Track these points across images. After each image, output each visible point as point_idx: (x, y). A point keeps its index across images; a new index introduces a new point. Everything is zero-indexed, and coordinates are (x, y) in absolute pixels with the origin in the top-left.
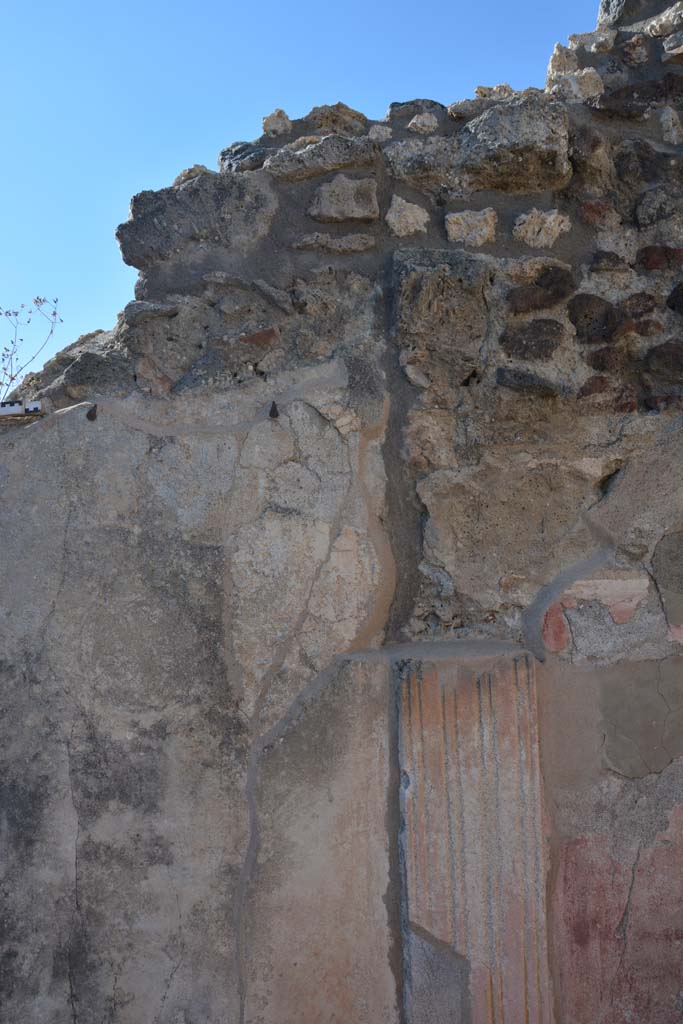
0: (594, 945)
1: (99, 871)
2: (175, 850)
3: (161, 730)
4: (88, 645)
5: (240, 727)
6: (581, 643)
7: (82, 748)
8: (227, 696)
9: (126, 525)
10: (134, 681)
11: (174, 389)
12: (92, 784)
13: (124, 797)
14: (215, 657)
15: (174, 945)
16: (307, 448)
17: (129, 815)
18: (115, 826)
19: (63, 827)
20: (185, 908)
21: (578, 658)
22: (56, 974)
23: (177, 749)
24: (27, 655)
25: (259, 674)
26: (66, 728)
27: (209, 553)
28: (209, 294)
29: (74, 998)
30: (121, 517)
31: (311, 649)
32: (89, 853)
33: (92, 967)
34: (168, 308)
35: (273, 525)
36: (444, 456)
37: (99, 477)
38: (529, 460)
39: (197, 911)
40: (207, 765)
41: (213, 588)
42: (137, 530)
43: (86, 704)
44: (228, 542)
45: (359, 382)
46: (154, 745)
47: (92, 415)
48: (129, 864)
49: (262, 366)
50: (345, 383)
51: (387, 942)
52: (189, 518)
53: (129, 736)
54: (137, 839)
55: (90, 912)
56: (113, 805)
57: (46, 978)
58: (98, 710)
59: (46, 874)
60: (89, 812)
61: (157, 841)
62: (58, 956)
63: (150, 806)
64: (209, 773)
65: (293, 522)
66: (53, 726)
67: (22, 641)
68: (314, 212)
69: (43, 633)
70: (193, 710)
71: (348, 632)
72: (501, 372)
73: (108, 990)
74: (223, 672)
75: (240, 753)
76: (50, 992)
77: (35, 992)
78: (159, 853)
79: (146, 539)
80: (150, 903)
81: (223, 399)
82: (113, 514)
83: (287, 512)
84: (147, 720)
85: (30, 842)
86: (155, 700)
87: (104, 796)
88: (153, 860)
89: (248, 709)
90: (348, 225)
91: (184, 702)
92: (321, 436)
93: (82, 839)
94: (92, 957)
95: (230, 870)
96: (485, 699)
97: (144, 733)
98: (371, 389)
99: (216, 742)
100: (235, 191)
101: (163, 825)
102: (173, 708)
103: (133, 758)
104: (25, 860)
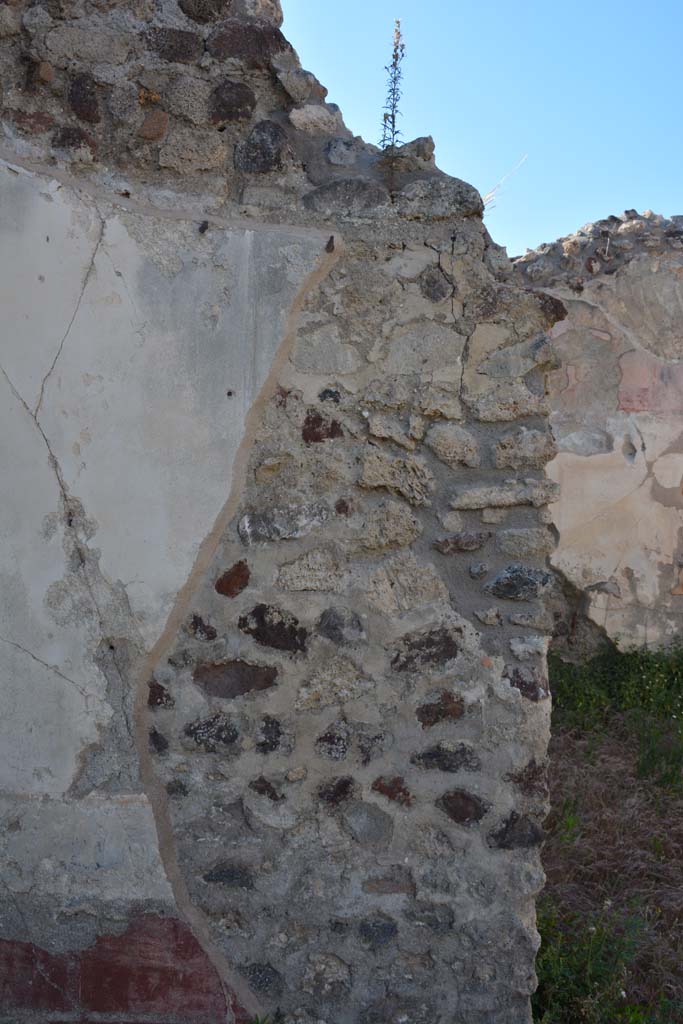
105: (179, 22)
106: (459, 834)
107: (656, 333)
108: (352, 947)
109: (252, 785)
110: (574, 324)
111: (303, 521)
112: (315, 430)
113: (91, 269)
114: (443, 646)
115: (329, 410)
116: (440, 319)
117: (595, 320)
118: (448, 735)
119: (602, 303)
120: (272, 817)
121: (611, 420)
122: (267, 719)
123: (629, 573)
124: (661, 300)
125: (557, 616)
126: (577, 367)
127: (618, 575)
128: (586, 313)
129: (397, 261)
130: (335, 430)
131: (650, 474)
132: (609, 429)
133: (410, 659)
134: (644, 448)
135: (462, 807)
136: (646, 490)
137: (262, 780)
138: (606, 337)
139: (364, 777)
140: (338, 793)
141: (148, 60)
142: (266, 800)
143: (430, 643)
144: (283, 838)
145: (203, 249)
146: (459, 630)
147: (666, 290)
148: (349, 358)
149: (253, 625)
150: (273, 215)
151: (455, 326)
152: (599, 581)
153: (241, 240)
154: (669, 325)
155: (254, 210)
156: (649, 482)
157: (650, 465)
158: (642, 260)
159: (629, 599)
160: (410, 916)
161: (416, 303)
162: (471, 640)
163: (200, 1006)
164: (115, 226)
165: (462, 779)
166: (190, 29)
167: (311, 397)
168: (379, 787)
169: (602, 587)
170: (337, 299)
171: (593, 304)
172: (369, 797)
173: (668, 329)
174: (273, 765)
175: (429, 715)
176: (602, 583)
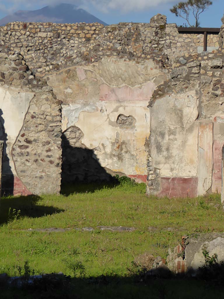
0: (217, 150)
1: (170, 141)
2: (177, 139)
3: (176, 128)
4: (169, 120)
5: (184, 128)
6: (218, 121)
7: (168, 129)
8: (183, 125)
9: (173, 108)
10: (174, 123)
11: (177, 93)
12: (169, 133)
13: (172, 134)
14: (181, 121)
15: (177, 148)
16: (191, 100)
17: (173, 136)
18: (172, 137)
19: (167, 137)
20: (178, 145)
21: (217, 122)
22: (166, 150)
23: (178, 130)
24: (163, 120)
25: (186, 123)
26: (167, 128)
27: (181, 111)
28: (180, 81)
29: (167, 153)
30: (172, 107)
31: (191, 121)
32: (169, 139)
33: (169, 150)
34: (176, 84)
35: (187, 108)
36: (205, 101)
37: (170, 103)
38: (214, 102)
39: (179, 145)
40: (181, 131)
41: (181, 114)
42: (174, 108)
43: (169, 125)
44: (183, 110)
45: (197, 93)
46: (175, 129)
47: (169, 96)
48: (173, 140)
49: (186, 90)
50: (195, 93)
51: (197, 149)
52: (179, 107)
53: (173, 128)
54: (174, 138)
55: (169, 145)
56: (172, 135)
57: (165, 151)
58: (170, 126)
59: (165, 141)
60: (169, 136)
61: (176, 138)
62: (166, 149)
63: (175, 135)
64: (181, 132)
65: (189, 108)
66: (166, 127)
67: (163, 119)
68: (192, 72)
69: (164, 118)
70: (179, 126)
71: (195, 119)
72: (212, 93)
73: (171, 152)
74: (182, 122)
75: (184, 130)
76: (165, 152)
77: (164, 152)
78: (176, 139)
79: (175, 109)
80: (175, 144)
81: (182, 94)
82: (171, 106)
83: (189, 107)
84: (175, 127)
85: (163, 138)
86: (176, 125)
87: (171, 134)
88: (175, 140)
89: (184, 126)
90: (196, 73)
91: (178, 125)
92: (193, 98)
93: (168, 138)
94: (169, 149)
95: (183, 141)
96: (207, 126)
97: (174, 128)
98: (198, 94)
99: (181, 129)
100: (184, 69)
101: (176, 137)
102: (177, 126)
103: (174, 131)
104: (163, 140)
105: (15, 66)
106: (51, 165)
107: (110, 79)
108: (38, 180)
109: (26, 160)
110: (87, 77)
111: (31, 128)
112: (33, 117)
113: (4, 97)
114: (48, 143)
115: (34, 114)
116: (47, 104)
117: (93, 75)
118: (49, 153)
119: (94, 70)
120: (28, 164)
121: (97, 103)
122: (27, 152)
123: (103, 145)
124: (111, 69)
125: (84, 157)
126: (88, 88)
127: (100, 145)
128: (90, 73)
129: (42, 97)
130: (35, 117)
131: (108, 118)
132: (97, 105)
133: (45, 144)
134: (106, 110)
135: (51, 162)
136: (107, 122)
137: (27, 160)
138: (96, 80)
139: (39, 159)
140: (36, 161)
141: (11, 71)
142: (27, 162)
143: (47, 142)
144: (30, 167)
145: (19, 95)
146: (50, 141)
147: (112, 67)
148: (37, 109)
149: (26, 141)
150: (27, 91)
151: (49, 104)
152: (95, 147)
153: (23, 94)
154: (113, 76)
155: (24, 90)
156: (108, 120)
157: (108, 115)
158: (106, 58)
159: (103, 152)
160: (45, 175)
161: (44, 102)
162: (52, 142)
163: (20, 187)
164: (8, 92)
165: (52, 159)
166: (16, 67)
167: (32, 113)
168: (41, 160)
169: (96, 149)
170: (35, 101)
171: (92, 71)
172: (40, 161)
173: (112, 78)
174: (28, 158)
175: (47, 151)
176: (96, 148)
